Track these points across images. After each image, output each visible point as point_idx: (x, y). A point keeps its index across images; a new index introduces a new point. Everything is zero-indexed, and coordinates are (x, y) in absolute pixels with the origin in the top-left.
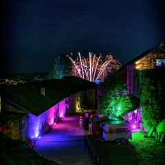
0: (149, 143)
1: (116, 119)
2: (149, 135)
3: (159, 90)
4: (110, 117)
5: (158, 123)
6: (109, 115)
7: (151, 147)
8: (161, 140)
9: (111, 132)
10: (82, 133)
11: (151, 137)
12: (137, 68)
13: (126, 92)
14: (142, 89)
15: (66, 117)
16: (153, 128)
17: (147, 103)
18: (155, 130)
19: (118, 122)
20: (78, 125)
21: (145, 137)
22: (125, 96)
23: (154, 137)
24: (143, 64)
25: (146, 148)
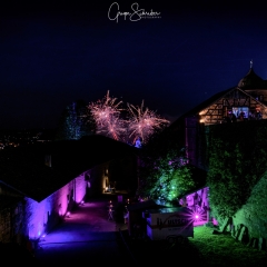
0: (222, 242)
1: (168, 205)
2: (221, 229)
3: (236, 158)
4: (159, 202)
5: (235, 210)
6: (156, 198)
7: (224, 249)
8: (240, 238)
9: (160, 225)
10: (113, 228)
11: (225, 232)
12: (201, 121)
13: (183, 162)
14: (210, 156)
15: (86, 202)
16: (227, 219)
17: (217, 178)
18: (230, 222)
19: (170, 210)
20: (106, 215)
21: (215, 232)
22: (182, 168)
23: (229, 233)
24: (211, 115)
25: (217, 251)
